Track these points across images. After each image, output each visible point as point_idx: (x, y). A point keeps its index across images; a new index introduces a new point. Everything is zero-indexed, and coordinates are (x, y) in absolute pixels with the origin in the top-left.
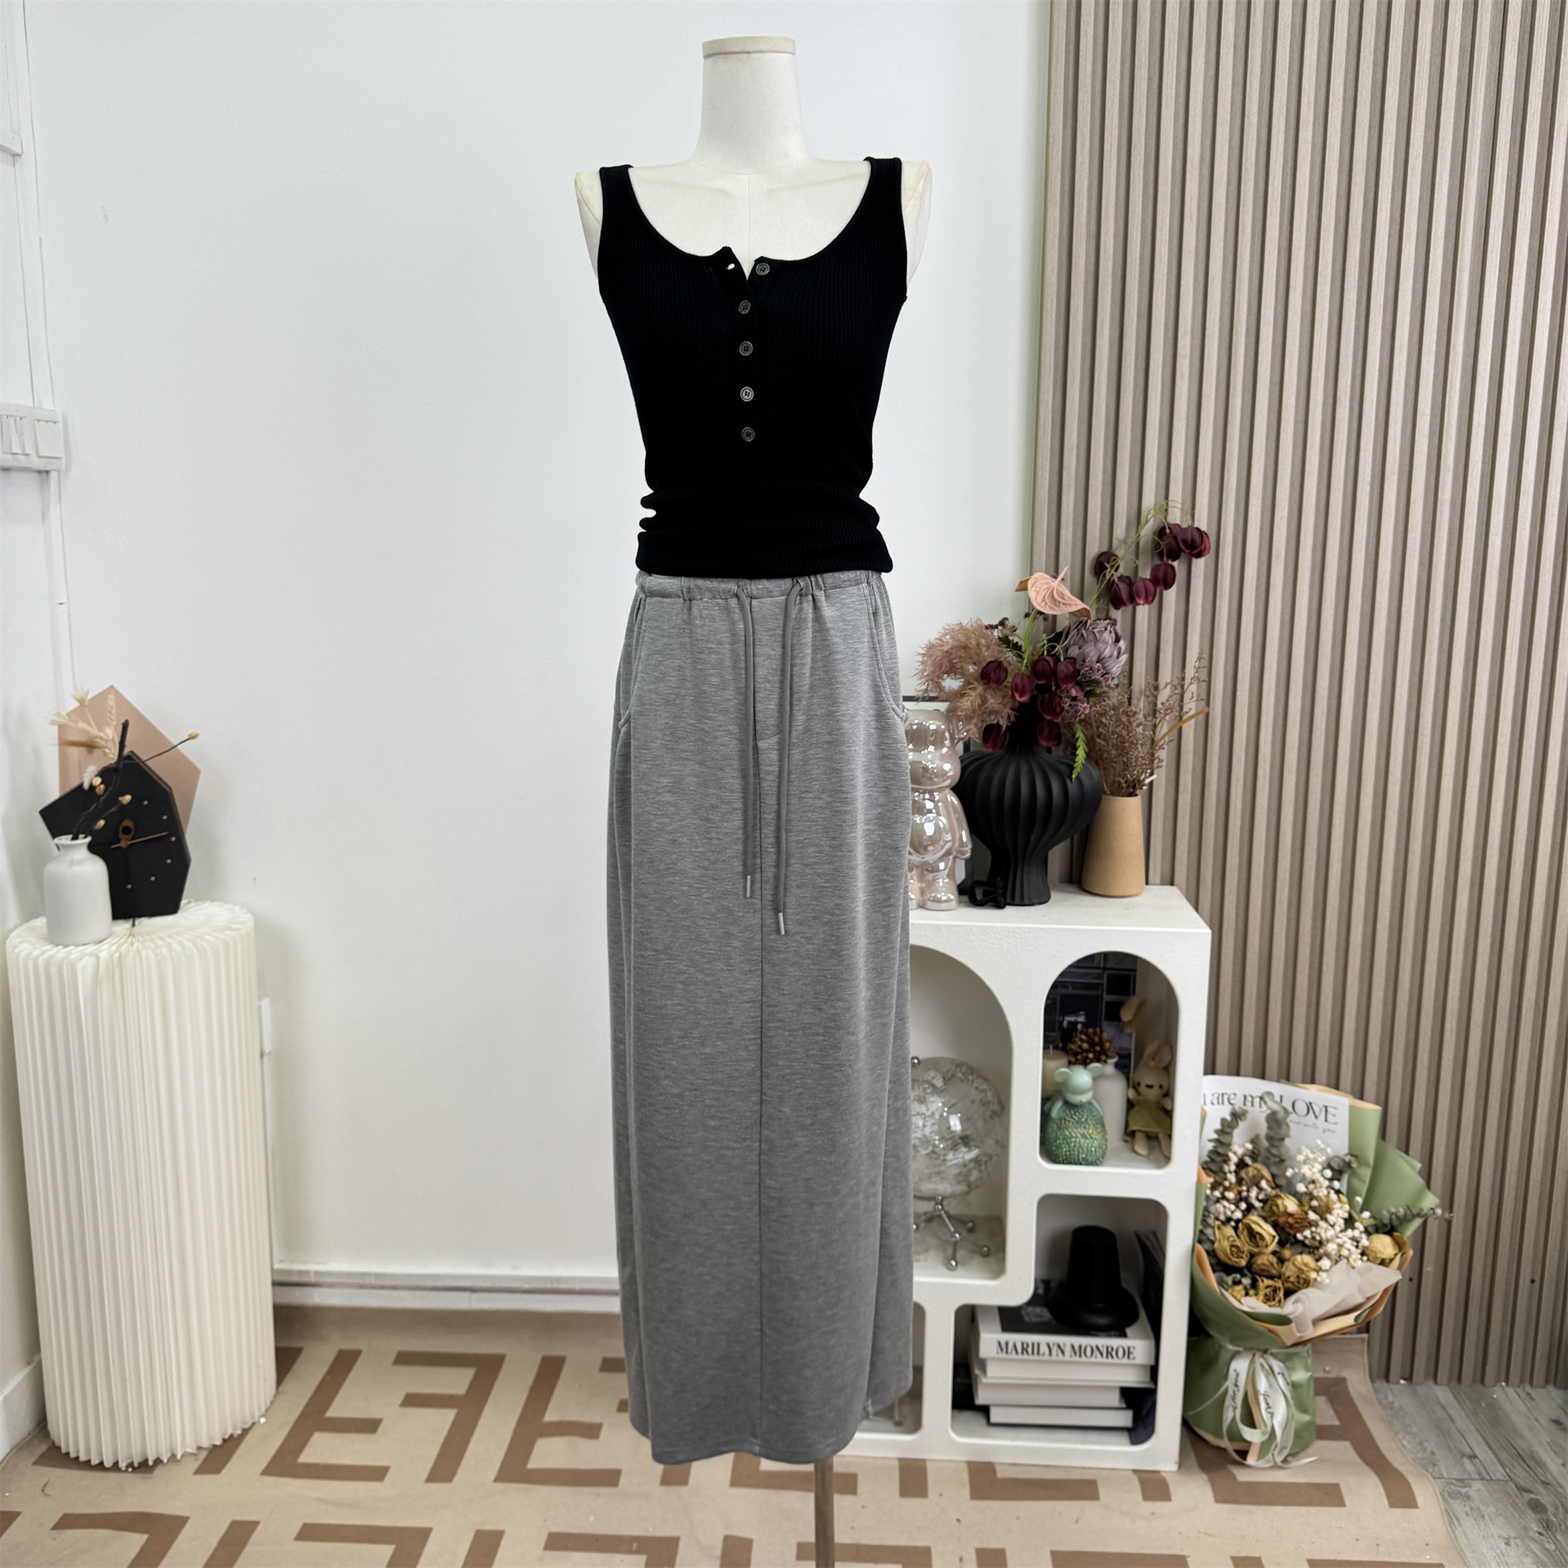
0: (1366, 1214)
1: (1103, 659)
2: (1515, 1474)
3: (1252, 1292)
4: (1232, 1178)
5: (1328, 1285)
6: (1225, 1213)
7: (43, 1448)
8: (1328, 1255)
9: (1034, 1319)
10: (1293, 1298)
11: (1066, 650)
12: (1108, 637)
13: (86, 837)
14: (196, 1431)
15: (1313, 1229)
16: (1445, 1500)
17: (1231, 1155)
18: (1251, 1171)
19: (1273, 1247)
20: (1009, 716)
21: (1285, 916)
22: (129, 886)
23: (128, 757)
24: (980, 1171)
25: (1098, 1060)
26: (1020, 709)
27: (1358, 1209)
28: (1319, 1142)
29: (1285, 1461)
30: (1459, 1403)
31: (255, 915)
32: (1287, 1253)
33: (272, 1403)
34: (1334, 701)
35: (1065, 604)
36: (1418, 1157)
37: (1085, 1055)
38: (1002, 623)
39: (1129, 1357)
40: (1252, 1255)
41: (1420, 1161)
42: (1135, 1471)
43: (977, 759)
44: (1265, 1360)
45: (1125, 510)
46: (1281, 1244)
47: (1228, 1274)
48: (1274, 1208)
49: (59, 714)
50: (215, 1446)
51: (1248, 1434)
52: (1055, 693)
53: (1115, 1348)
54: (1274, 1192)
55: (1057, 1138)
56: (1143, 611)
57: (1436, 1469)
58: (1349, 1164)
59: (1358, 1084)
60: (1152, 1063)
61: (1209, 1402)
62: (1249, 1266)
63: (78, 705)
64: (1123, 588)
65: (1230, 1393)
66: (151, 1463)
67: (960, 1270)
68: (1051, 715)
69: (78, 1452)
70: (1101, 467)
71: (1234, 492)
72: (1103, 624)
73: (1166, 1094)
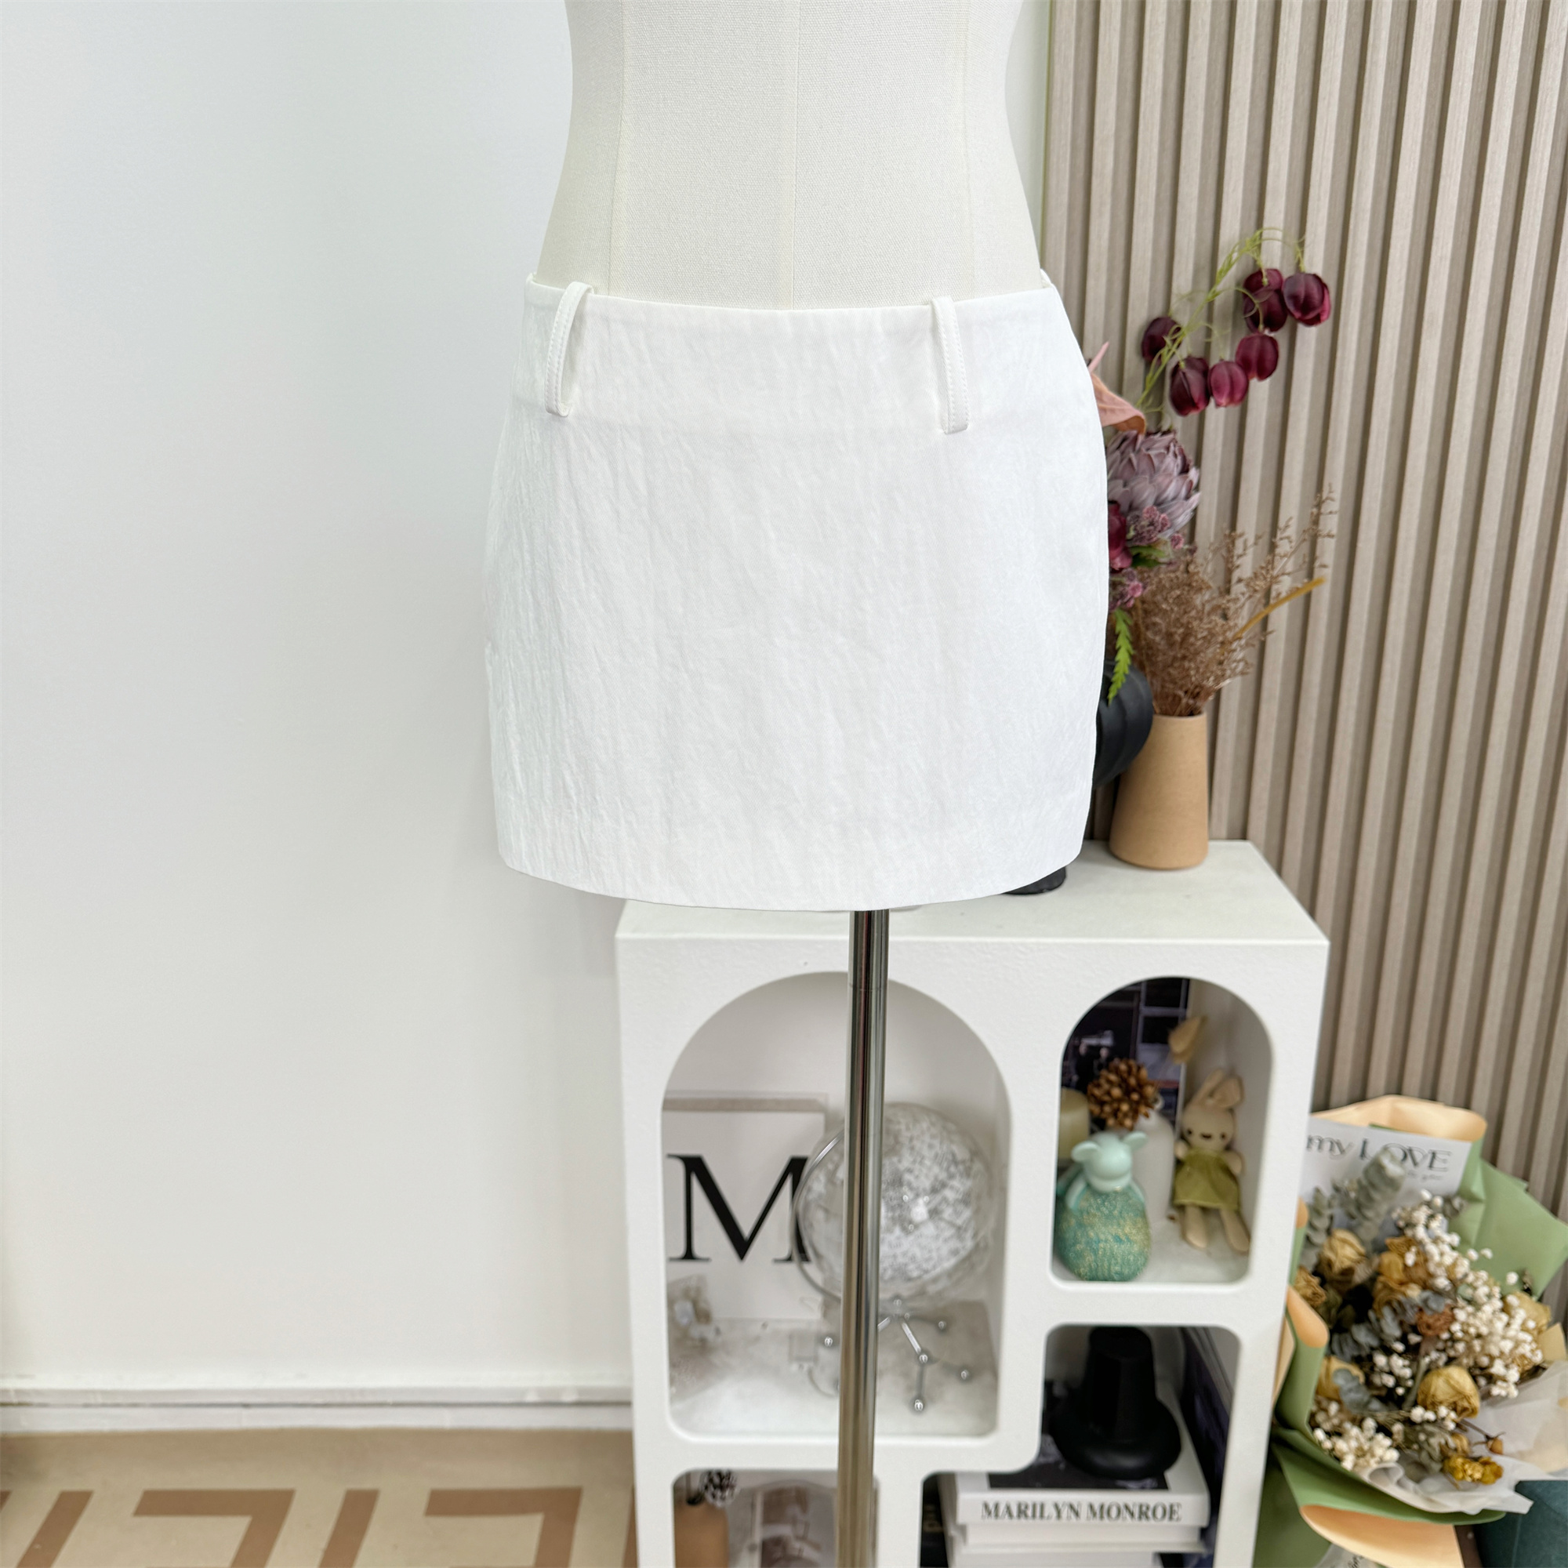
1: (1162, 502)
12: (1172, 464)
34: (1505, 554)
37: (1115, 1105)
39: (1171, 1518)
45: (1192, 245)
53: (1152, 1506)
55: (1079, 1241)
56: (1217, 418)
60: (1210, 1102)
64: (1194, 379)
67: (933, 1417)
70: (1154, 172)
71: (1368, 216)
72: (1161, 441)
73: (1228, 1148)
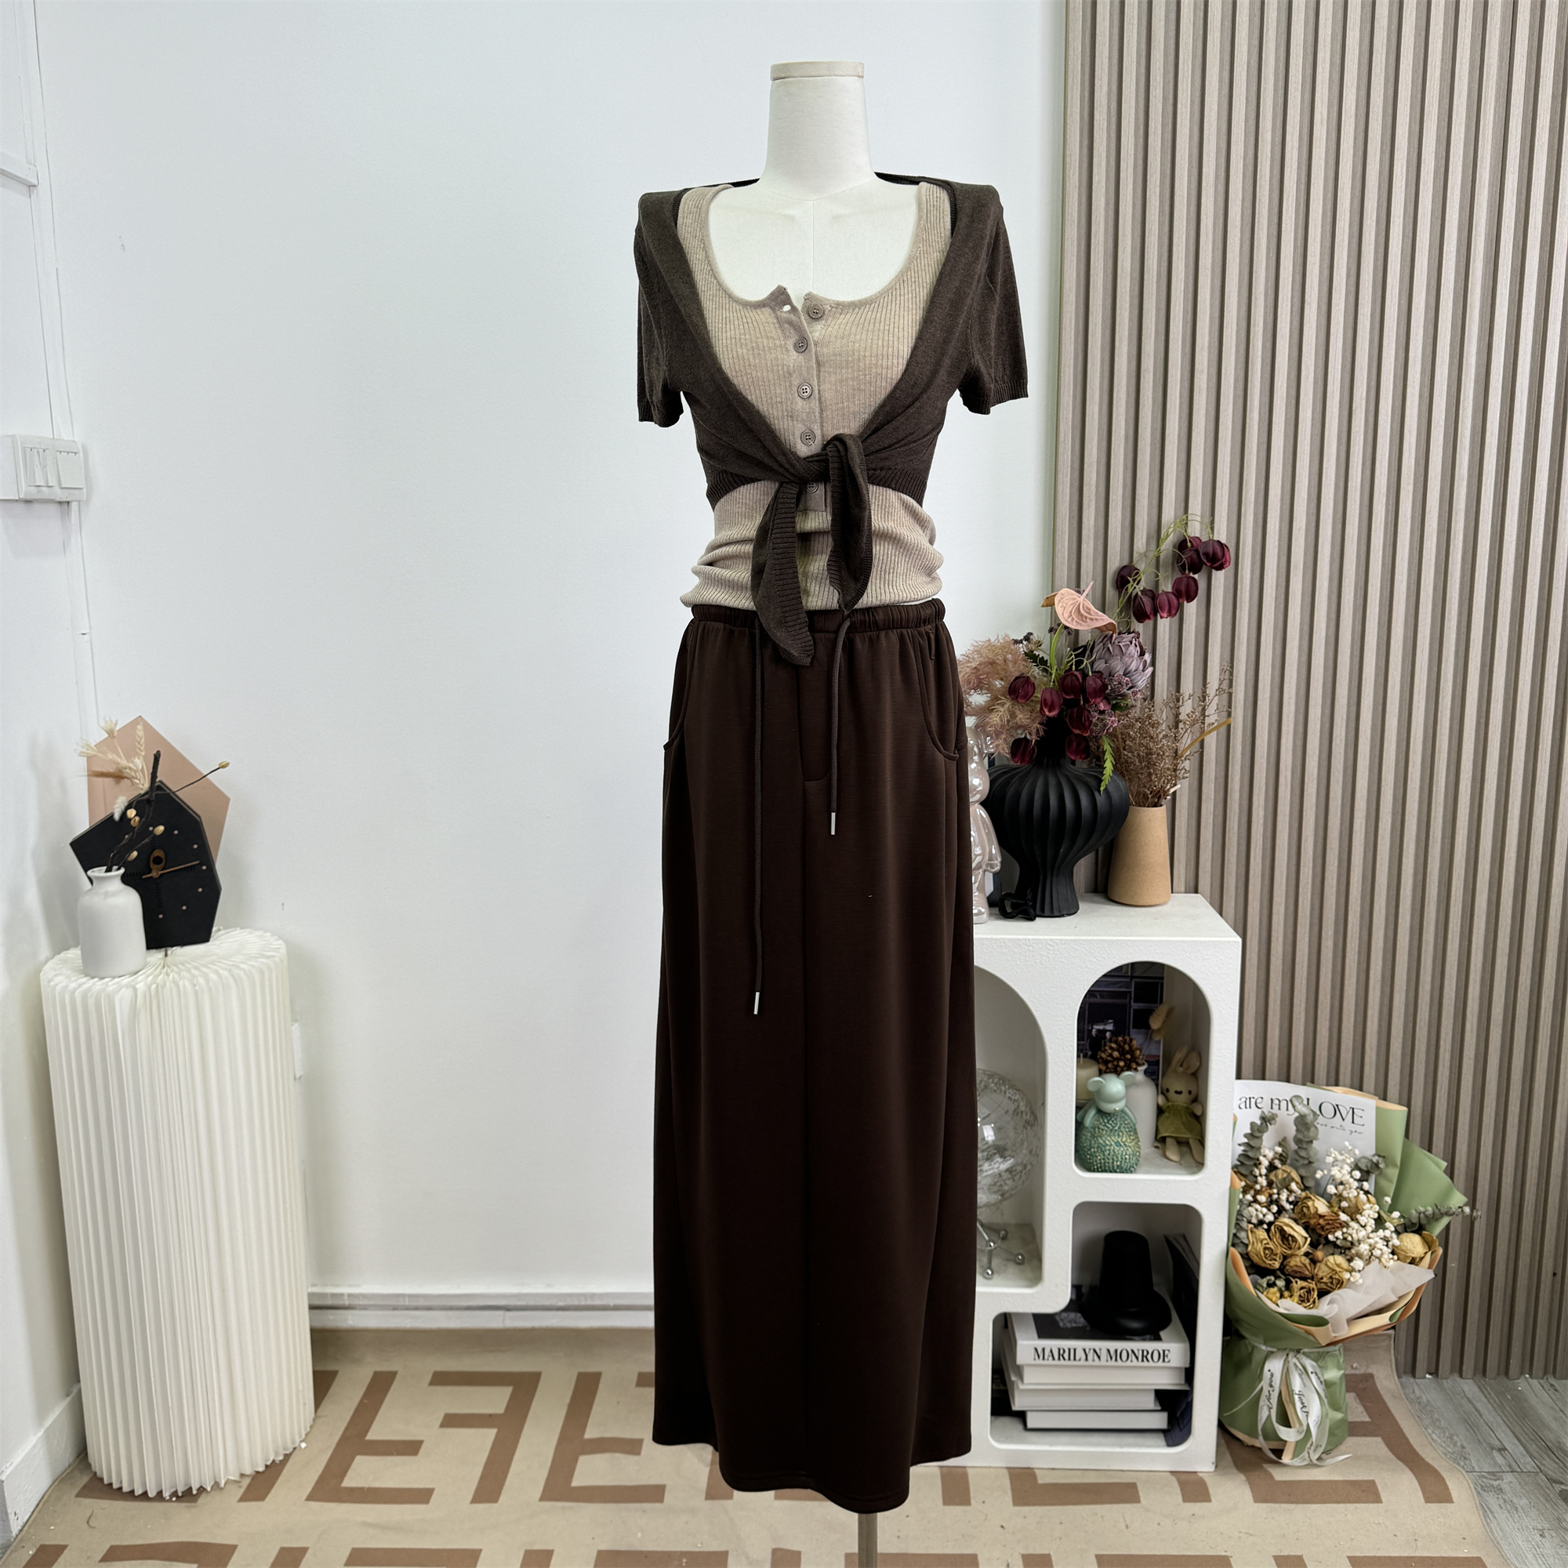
0: (1396, 1214)
1: (1129, 673)
2: (1544, 1465)
3: (1286, 1294)
4: (1263, 1181)
5: (1361, 1285)
6: (1257, 1215)
7: (85, 1479)
8: (1360, 1256)
9: (1069, 1325)
10: (1328, 1298)
11: (1092, 664)
12: (1134, 651)
13: (119, 869)
14: (238, 1457)
15: (1345, 1230)
16: (1478, 1493)
17: (1261, 1158)
18: (1281, 1174)
19: (1305, 1248)
20: (1038, 730)
21: (1308, 922)
22: (161, 916)
23: (159, 788)
24: (1014, 1180)
25: (1129, 1068)
26: (1048, 723)
27: (1387, 1208)
28: (1347, 1143)
29: (1319, 1459)
30: (1486, 1397)
31: (286, 942)
32: (1319, 1254)
33: (311, 1427)
35: (1092, 619)
36: (1442, 1156)
37: (1115, 1063)
38: (1027, 638)
39: (1164, 1361)
40: (1285, 1257)
41: (1444, 1159)
42: (1171, 1472)
43: (1005, 773)
44: (1298, 1359)
45: (1145, 522)
46: (1314, 1245)
47: (1262, 1277)
48: (1305, 1210)
49: (88, 746)
50: (258, 1472)
51: (1283, 1432)
52: (1085, 708)
53: (1150, 1352)
54: (1304, 1194)
55: (1091, 1147)
56: (1165, 624)
57: (1467, 1462)
58: (1377, 1165)
59: (1382, 1085)
60: (1181, 1069)
61: (1244, 1403)
62: (1282, 1268)
63: (107, 735)
65: (1265, 1392)
66: (195, 1492)
67: (996, 1278)
68: (1080, 730)
69: (121, 1482)
70: (1121, 481)
71: (1252, 505)
72: (1127, 637)
73: (1195, 1100)
